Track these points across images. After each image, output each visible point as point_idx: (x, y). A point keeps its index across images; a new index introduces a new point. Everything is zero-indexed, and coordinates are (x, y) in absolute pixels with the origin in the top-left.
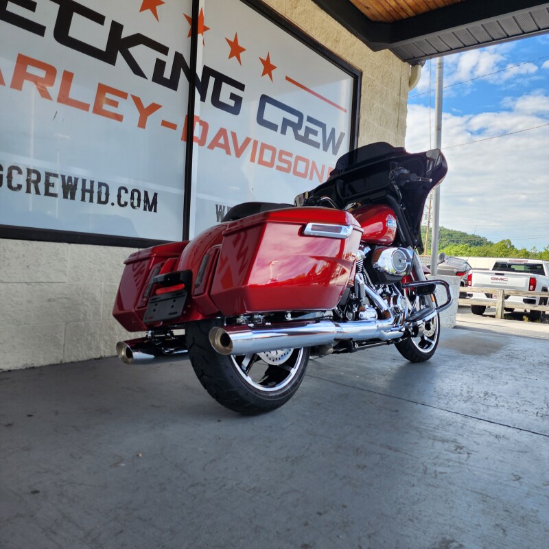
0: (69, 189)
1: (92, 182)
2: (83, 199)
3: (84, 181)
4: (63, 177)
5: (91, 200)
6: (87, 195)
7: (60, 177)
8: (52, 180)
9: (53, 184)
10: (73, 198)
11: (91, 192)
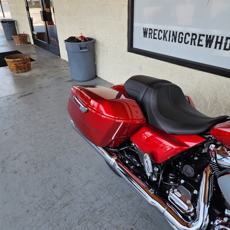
0: (209, 42)
1: (222, 38)
2: (215, 47)
3: (218, 37)
4: (207, 36)
5: (220, 48)
6: (218, 45)
7: (205, 36)
8: (202, 38)
9: (202, 40)
10: (210, 47)
11: (221, 43)
